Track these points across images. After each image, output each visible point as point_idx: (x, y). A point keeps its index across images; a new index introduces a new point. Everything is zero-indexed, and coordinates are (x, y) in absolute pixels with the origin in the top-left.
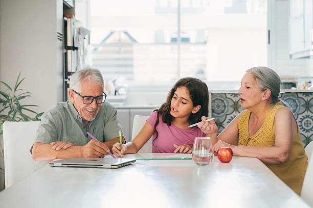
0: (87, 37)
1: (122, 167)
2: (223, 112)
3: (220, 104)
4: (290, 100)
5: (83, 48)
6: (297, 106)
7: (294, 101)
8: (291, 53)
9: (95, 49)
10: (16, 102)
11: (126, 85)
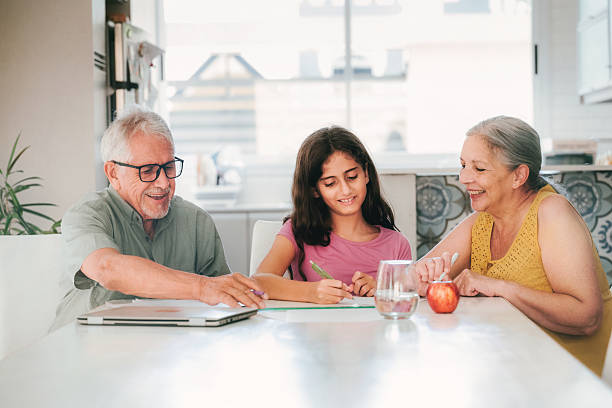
0: (156, 61)
1: (228, 323)
2: (440, 213)
3: (434, 198)
4: (581, 188)
5: (150, 85)
6: (594, 199)
7: (589, 189)
8: (582, 92)
9: (179, 93)
10: (10, 198)
11: (240, 164)
